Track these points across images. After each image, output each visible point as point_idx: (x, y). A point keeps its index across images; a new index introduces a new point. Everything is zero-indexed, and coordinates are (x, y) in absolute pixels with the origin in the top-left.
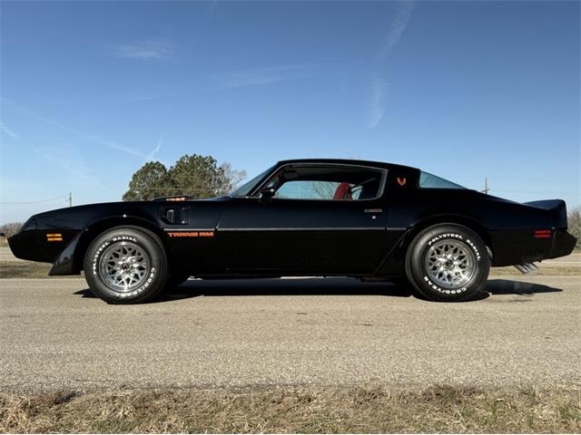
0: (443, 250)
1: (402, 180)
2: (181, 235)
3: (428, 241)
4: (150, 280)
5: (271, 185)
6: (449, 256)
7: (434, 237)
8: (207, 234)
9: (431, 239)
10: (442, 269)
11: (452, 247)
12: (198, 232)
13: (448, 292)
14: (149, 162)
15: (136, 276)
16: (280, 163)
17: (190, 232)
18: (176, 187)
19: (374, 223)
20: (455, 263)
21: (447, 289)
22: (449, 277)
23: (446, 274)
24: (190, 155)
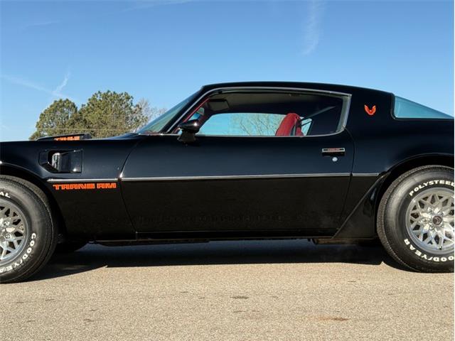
0: (428, 201)
1: (370, 108)
2: (71, 187)
3: (409, 191)
4: (29, 250)
5: (193, 118)
6: (436, 211)
7: (417, 185)
8: (107, 186)
9: (412, 189)
10: (426, 228)
11: (440, 197)
12: (96, 183)
13: (436, 259)
14: (58, 100)
15: (11, 244)
16: (206, 88)
17: (83, 183)
18: (89, 127)
19: (335, 167)
20: (445, 219)
21: (434, 256)
22: (437, 239)
23: (432, 235)
24: (104, 91)
